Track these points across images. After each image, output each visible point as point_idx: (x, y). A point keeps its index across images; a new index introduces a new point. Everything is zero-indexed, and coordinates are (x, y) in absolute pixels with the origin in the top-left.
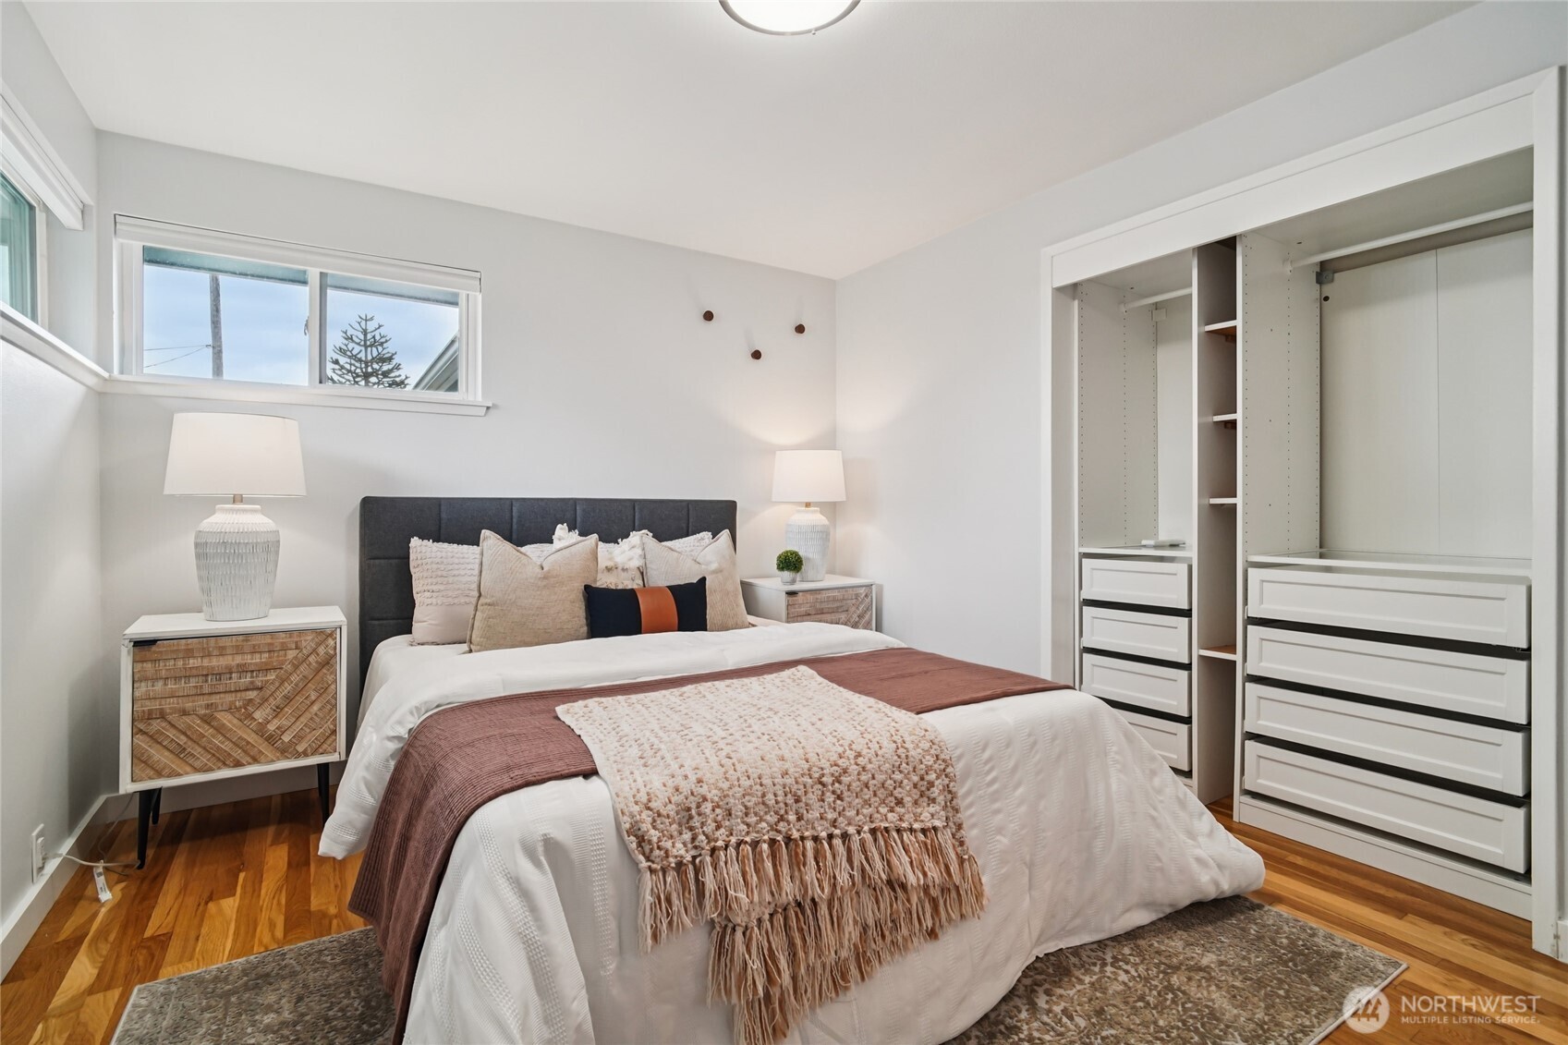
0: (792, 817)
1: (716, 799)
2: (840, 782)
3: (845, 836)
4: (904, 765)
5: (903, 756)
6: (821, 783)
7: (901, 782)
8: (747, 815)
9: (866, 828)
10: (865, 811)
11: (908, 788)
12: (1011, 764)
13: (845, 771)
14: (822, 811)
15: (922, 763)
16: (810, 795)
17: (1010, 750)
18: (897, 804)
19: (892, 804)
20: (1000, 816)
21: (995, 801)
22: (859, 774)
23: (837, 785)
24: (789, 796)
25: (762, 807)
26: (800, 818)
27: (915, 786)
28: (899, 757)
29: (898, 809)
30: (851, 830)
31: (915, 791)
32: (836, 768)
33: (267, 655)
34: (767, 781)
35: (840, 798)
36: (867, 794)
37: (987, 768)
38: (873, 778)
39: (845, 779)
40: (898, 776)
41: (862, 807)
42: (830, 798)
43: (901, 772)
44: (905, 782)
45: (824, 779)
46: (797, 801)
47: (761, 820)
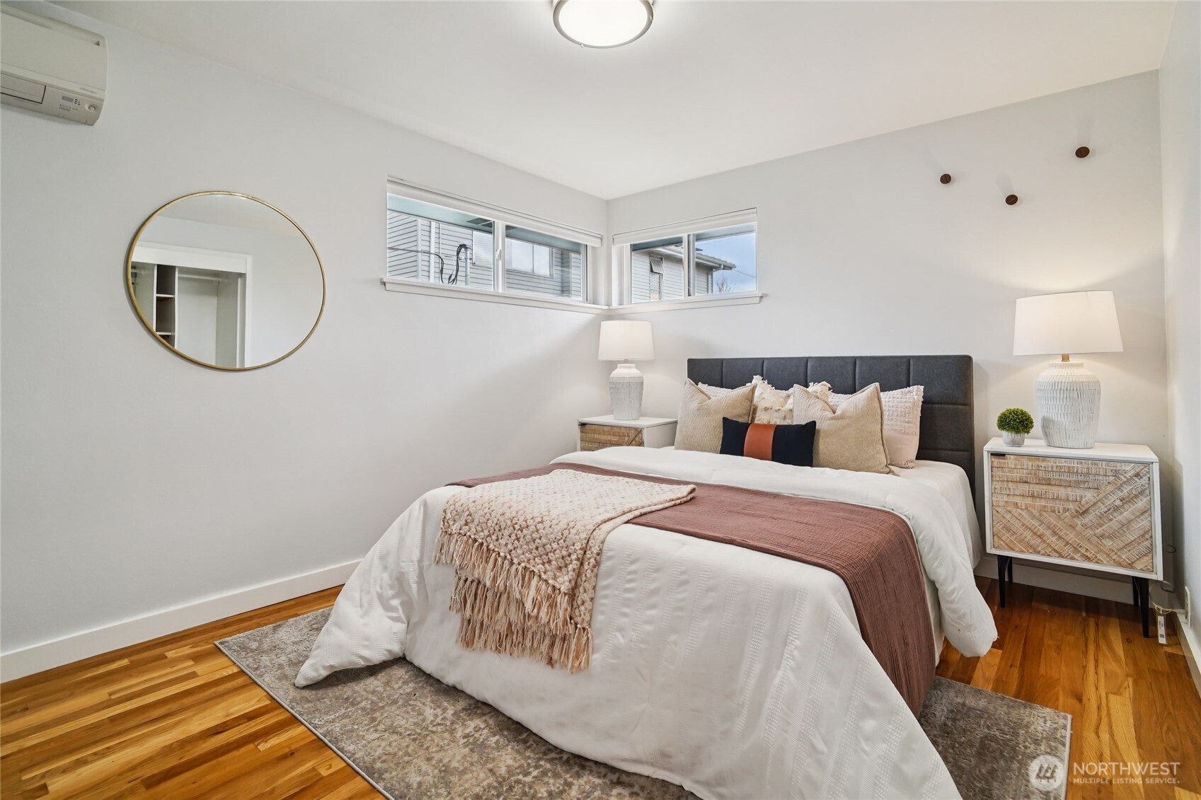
0: (494, 537)
1: (472, 512)
2: (522, 531)
3: (512, 563)
4: (562, 541)
5: (565, 535)
6: (514, 527)
7: (555, 550)
8: (478, 525)
9: (523, 565)
10: (527, 555)
11: (557, 556)
12: (654, 586)
13: (527, 527)
14: (507, 541)
15: (574, 545)
16: (506, 530)
17: (656, 575)
18: (548, 562)
19: (545, 561)
20: (626, 620)
21: (628, 606)
22: (533, 532)
23: (519, 532)
24: (498, 526)
25: (485, 524)
26: (497, 540)
27: (563, 558)
28: (562, 534)
29: (547, 565)
30: (515, 561)
31: (561, 560)
32: (524, 523)
33: (618, 437)
34: (493, 514)
35: (518, 539)
36: (533, 546)
37: (629, 577)
38: (540, 539)
39: (525, 531)
40: (555, 545)
41: (527, 552)
42: (513, 537)
43: (558, 544)
44: (558, 551)
45: (516, 526)
46: (500, 530)
47: (482, 531)
